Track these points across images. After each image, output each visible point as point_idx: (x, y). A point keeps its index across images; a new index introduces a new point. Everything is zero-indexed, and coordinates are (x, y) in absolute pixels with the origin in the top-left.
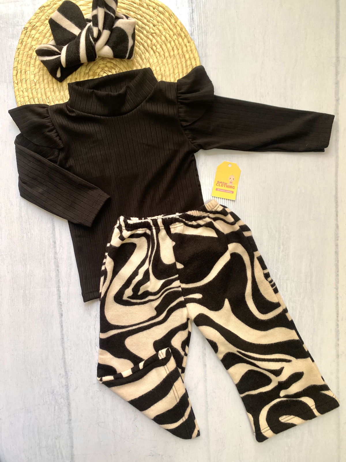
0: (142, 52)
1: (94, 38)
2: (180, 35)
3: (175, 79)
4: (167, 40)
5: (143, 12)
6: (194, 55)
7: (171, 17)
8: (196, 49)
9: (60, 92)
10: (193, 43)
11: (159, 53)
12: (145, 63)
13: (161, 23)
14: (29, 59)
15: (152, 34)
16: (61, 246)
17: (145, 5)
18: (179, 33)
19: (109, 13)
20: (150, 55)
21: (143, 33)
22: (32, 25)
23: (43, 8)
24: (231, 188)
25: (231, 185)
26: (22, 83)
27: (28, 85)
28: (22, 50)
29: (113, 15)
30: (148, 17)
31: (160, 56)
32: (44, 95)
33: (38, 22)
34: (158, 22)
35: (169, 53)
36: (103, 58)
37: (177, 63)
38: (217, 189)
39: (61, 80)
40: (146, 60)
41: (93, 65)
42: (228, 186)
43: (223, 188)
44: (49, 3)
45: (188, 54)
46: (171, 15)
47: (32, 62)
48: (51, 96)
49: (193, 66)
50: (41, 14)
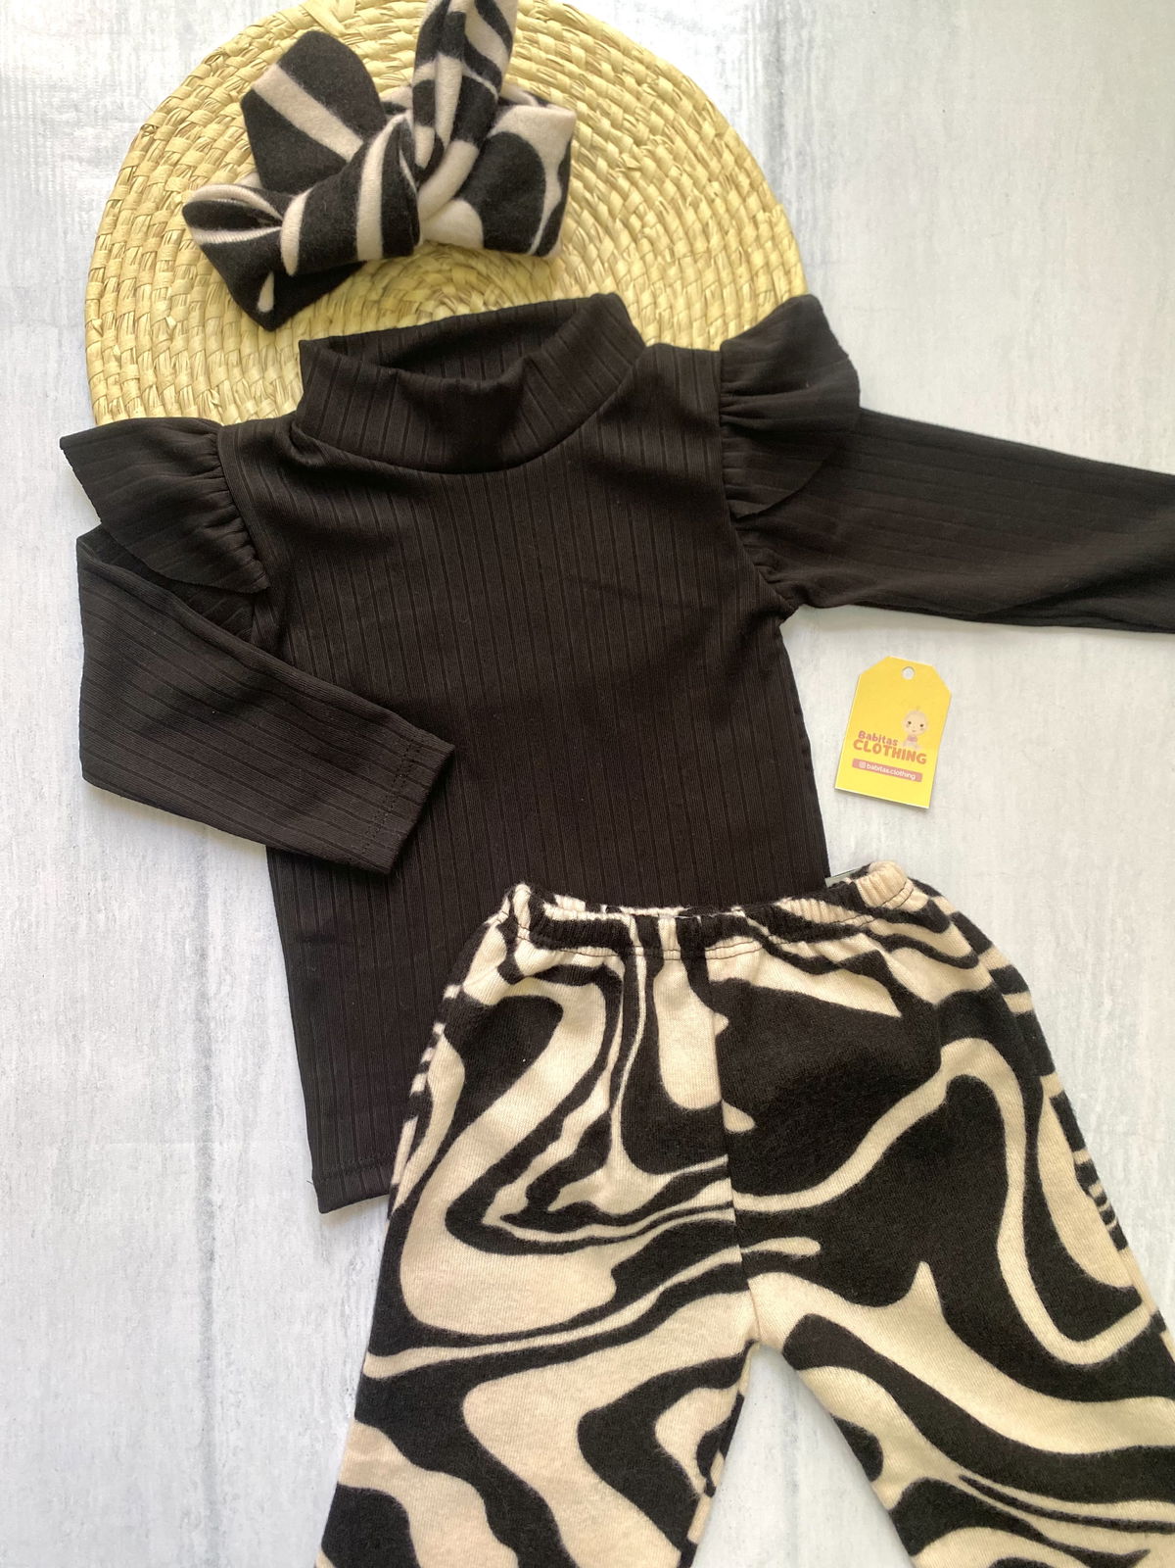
0: (588, 234)
1: (416, 166)
2: (731, 181)
3: (709, 339)
4: (684, 197)
5: (599, 93)
6: (782, 256)
7: (700, 114)
8: (791, 233)
9: (264, 369)
10: (782, 211)
11: (652, 243)
12: (597, 274)
13: (664, 134)
14: (152, 241)
15: (628, 172)
16: (226, 969)
17: (606, 67)
18: (731, 175)
19: (479, 79)
20: (617, 246)
21: (593, 167)
22: (173, 119)
23: (221, 58)
24: (913, 760)
25: (912, 750)
26: (118, 329)
27: (141, 335)
28: (127, 207)
29: (493, 89)
30: (615, 109)
31: (656, 253)
32: (202, 379)
33: (197, 107)
34: (653, 131)
35: (691, 245)
36: (442, 248)
37: (719, 280)
38: (856, 763)
39: (272, 322)
40: (603, 265)
41: (402, 272)
42: (898, 753)
43: (881, 759)
44: (244, 43)
45: (761, 250)
46: (704, 109)
47: (166, 251)
48: (227, 383)
49: (779, 297)
50: (211, 81)
